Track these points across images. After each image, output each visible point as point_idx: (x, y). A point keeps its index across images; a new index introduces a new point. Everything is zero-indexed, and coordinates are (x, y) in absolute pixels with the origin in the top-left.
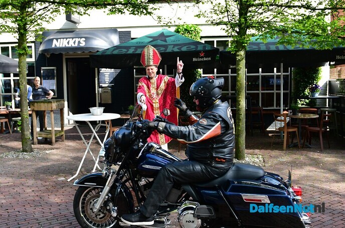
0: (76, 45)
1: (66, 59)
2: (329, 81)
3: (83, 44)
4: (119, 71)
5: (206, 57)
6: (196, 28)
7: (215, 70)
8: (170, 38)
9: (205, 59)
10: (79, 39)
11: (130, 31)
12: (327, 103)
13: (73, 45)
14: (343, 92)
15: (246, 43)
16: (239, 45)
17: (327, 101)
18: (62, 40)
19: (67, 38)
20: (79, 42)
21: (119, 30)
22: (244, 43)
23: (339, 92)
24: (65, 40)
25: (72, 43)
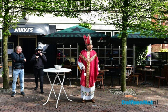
0: (28, 31)
1: (20, 38)
2: (151, 53)
3: (32, 31)
4: (48, 45)
5: (103, 40)
6: (89, 26)
7: (98, 46)
8: (81, 30)
9: (103, 41)
10: (30, 28)
11: (55, 26)
12: (151, 63)
13: (26, 31)
14: (160, 58)
15: (127, 34)
16: (124, 35)
17: (151, 62)
18: (20, 28)
19: (22, 28)
21: (49, 24)
22: (126, 34)
23: (157, 58)
24: (21, 28)
25: (25, 30)
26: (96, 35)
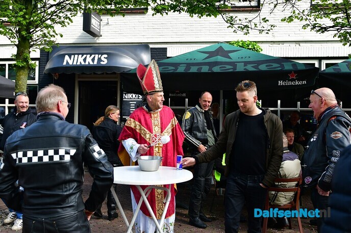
0: (95, 62)
1: (79, 82)
3: (105, 62)
5: (299, 80)
6: (255, 47)
7: (279, 102)
8: (233, 53)
9: (297, 83)
10: (100, 56)
11: (166, 48)
13: (91, 63)
18: (76, 56)
19: (83, 55)
20: (99, 60)
21: (151, 46)
24: (80, 56)
25: (89, 60)
26: (275, 65)
